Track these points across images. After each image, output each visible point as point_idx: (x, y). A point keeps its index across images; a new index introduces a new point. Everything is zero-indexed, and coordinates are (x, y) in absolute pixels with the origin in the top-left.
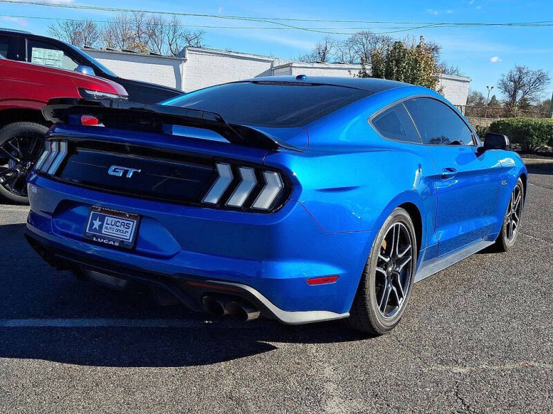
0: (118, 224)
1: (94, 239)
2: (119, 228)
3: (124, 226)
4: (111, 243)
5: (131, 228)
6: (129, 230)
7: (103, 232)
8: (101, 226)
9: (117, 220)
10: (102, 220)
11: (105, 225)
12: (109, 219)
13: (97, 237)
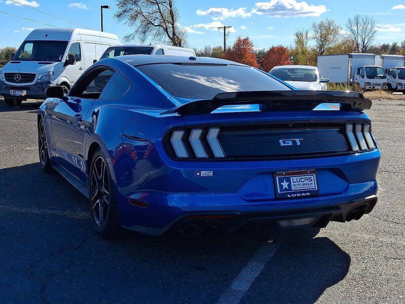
0: (303, 180)
1: (289, 196)
2: (304, 183)
3: (307, 180)
4: (303, 194)
5: (313, 181)
6: (313, 182)
7: (293, 189)
8: (289, 185)
9: (300, 177)
10: (288, 180)
11: (292, 184)
12: (294, 179)
13: (290, 194)
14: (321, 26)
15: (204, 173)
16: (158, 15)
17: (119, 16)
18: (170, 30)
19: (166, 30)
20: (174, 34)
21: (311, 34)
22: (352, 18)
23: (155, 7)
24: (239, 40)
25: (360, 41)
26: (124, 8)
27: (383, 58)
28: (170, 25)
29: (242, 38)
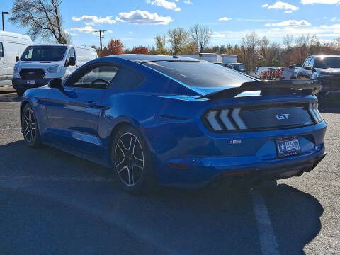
3: (294, 143)
4: (293, 153)
5: (297, 144)
7: (287, 150)
8: (285, 147)
9: (290, 142)
10: (284, 144)
12: (287, 143)
13: (286, 153)
14: (175, 32)
15: (235, 141)
16: (46, 20)
17: (13, 19)
18: (57, 32)
19: (54, 32)
20: (60, 35)
21: (168, 38)
22: (193, 27)
23: (44, 14)
24: (112, 41)
25: (199, 45)
26: (17, 14)
27: (223, 56)
28: (56, 28)
29: (114, 40)
